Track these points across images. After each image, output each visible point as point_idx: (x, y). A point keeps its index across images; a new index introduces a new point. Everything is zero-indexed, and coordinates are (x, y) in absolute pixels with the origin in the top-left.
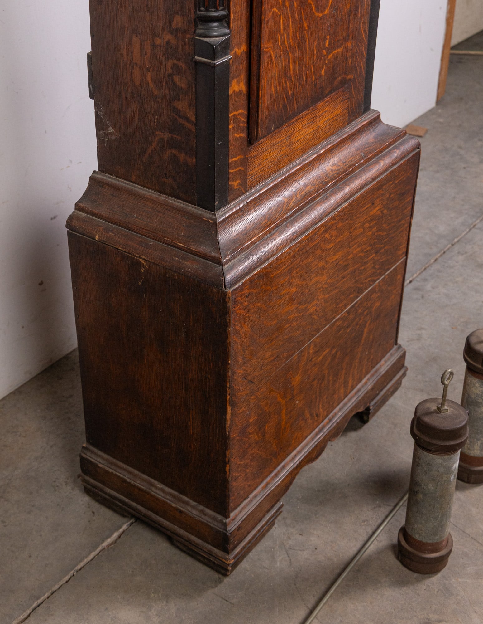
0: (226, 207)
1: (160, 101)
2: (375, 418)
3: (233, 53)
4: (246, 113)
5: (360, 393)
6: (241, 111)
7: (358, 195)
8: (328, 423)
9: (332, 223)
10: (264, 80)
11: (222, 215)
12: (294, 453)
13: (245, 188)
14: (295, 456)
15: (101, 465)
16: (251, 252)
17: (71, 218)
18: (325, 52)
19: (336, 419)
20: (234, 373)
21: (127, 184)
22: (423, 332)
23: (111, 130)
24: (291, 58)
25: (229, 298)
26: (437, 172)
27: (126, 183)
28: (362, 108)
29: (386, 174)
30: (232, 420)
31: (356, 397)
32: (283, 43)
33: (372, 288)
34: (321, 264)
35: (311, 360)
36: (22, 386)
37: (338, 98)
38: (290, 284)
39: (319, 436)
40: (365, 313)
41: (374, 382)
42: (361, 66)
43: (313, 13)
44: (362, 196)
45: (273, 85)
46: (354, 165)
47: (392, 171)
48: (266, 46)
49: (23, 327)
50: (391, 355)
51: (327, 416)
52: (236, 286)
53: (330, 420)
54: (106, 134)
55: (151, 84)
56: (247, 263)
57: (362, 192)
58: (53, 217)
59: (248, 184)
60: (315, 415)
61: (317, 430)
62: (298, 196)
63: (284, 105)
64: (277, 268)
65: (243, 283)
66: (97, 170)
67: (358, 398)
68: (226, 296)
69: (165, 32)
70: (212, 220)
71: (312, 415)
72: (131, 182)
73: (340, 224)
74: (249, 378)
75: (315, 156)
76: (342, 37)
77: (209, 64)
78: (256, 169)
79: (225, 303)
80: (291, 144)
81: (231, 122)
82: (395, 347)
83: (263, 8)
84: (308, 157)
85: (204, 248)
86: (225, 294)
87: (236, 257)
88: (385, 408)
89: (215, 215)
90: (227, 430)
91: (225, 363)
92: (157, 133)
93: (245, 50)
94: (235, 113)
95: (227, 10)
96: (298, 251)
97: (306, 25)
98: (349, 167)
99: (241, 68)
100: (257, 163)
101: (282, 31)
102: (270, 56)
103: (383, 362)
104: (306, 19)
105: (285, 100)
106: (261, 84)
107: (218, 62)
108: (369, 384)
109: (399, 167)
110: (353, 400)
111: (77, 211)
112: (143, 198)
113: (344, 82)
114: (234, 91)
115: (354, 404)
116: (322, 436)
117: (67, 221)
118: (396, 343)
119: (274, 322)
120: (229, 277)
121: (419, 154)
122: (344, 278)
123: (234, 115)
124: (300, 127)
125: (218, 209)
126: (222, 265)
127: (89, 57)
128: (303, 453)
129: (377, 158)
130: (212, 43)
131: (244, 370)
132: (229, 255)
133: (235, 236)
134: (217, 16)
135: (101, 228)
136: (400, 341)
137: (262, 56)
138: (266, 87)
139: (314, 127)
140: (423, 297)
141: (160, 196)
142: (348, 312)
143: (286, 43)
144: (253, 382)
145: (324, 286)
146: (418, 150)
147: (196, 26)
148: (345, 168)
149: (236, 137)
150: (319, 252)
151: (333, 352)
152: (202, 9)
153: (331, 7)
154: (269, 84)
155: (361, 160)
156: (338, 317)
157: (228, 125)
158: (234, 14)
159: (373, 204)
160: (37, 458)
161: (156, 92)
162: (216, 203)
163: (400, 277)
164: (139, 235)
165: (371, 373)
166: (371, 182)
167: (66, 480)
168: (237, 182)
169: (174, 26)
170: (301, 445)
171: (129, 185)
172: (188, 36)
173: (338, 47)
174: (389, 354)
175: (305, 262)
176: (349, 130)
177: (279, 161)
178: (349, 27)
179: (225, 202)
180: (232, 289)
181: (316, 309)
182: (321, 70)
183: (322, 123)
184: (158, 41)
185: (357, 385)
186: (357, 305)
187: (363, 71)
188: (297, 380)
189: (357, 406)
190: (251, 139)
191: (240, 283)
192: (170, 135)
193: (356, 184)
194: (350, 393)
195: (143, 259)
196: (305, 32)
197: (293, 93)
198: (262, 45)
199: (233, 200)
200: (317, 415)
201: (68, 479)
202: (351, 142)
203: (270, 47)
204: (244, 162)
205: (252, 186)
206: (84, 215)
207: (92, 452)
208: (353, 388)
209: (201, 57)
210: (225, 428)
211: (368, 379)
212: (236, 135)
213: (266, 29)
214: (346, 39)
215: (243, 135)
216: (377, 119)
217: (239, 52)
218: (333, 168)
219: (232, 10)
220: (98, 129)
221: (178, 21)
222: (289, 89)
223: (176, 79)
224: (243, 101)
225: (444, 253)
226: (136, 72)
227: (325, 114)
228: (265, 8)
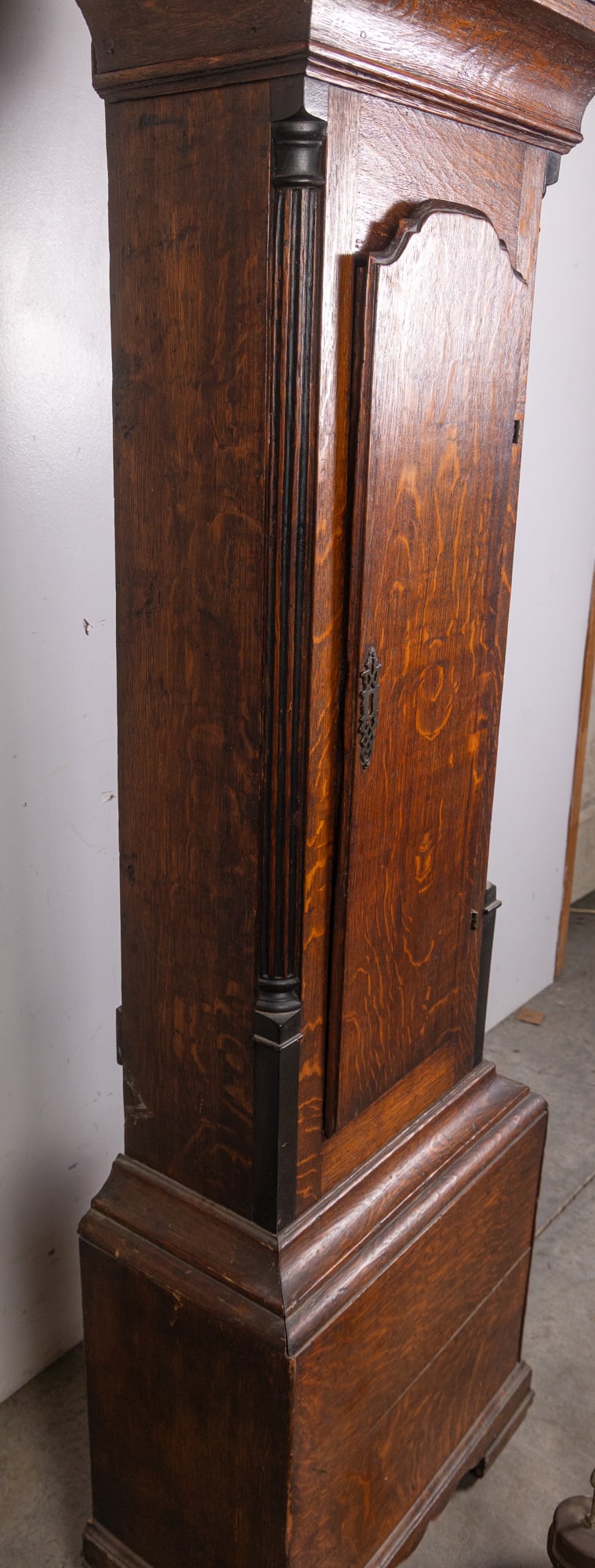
0: (292, 1226)
1: (208, 1082)
2: (492, 1468)
3: (304, 1030)
4: (321, 1099)
5: (472, 1442)
6: (314, 1099)
7: (468, 1187)
8: (428, 1496)
9: (434, 1233)
10: (346, 1057)
11: (286, 1238)
12: (382, 1549)
13: (318, 1195)
14: (383, 1555)
15: (110, 1557)
16: (324, 1292)
17: (85, 1220)
18: (424, 1007)
19: (439, 1487)
20: (297, 1467)
21: (162, 1178)
22: (553, 1323)
23: (143, 1106)
24: (381, 1023)
25: (293, 1369)
26: (559, 1076)
27: (159, 1177)
28: (473, 1061)
29: (504, 1152)
30: (293, 1532)
31: (467, 1448)
32: (370, 1008)
33: (487, 1300)
34: (419, 1288)
35: (406, 1417)
36: (18, 1392)
37: (441, 1056)
38: (377, 1325)
39: (416, 1518)
40: (479, 1333)
41: (491, 1423)
42: (470, 1012)
43: (410, 964)
44: (474, 1188)
45: (357, 1061)
46: (462, 1144)
47: (512, 1147)
48: (349, 1016)
49: (24, 1312)
50: (513, 1378)
51: (427, 1484)
52: (303, 1349)
53: (431, 1490)
54: (136, 1111)
55: (196, 1059)
56: (320, 1308)
57: (474, 1182)
58: (72, 1164)
59: (323, 1188)
60: (410, 1487)
61: (413, 1508)
62: (389, 1197)
63: (372, 1083)
64: (360, 1309)
65: (312, 1343)
66: (123, 1153)
67: (469, 1450)
68: (288, 1366)
69: (217, 999)
70: (272, 1246)
71: (406, 1490)
72: (167, 1175)
73: (446, 1230)
74: (319, 1467)
75: (412, 1135)
76: (447, 985)
77: (272, 1047)
78: (334, 1167)
79: (287, 1375)
80: (380, 1125)
81: (301, 1115)
82: (518, 1365)
83: (346, 971)
84: (403, 1138)
85: (260, 1288)
86: (287, 1363)
87: (304, 1302)
88: (506, 1451)
89: (276, 1239)
90: (287, 1547)
91: (286, 1457)
92: (202, 1120)
93: (321, 1023)
94: (307, 1103)
95: (297, 978)
96: (390, 1279)
97: (400, 979)
98: (457, 1147)
99: (316, 1045)
100: (334, 1159)
101: (369, 994)
102: (353, 1026)
103: (501, 1390)
104: (400, 973)
105: (373, 1075)
106: (341, 1064)
107: (285, 1045)
108: (483, 1426)
109: (521, 1139)
110: (462, 1455)
111: (93, 1210)
112: (181, 1201)
113: (449, 1036)
114: (306, 1076)
115: (464, 1461)
116: (420, 1517)
117: (80, 1225)
118: (519, 1359)
119: (354, 1383)
120: (293, 1334)
121: (546, 1117)
122: (449, 1296)
123: (305, 1106)
124: (392, 1102)
125: (282, 1228)
126: (284, 1318)
127: (120, 1014)
128: (393, 1548)
129: (493, 1130)
130: (278, 1021)
131: (311, 1459)
132: (294, 1300)
133: (303, 1267)
134: (285, 986)
135: (123, 1241)
136: (523, 1357)
137: (343, 1030)
138: (347, 1065)
139: (411, 1098)
140: (549, 1267)
141: (204, 1201)
142: (456, 1339)
143: (375, 1006)
144: (324, 1472)
145: (423, 1315)
146: (545, 1112)
147: (257, 997)
148: (452, 1148)
149: (309, 1133)
150: (417, 1273)
151: (436, 1397)
152: (265, 976)
153: (433, 952)
154: (352, 1061)
155: (471, 1136)
156: (443, 1349)
157: (297, 1119)
158: (307, 982)
159: (488, 1193)
160: (27, 1518)
161: (202, 1069)
162: (279, 1222)
163: (523, 1275)
164: (173, 1257)
165: (487, 1409)
166: (485, 1167)
167: (64, 1559)
168: (308, 1189)
169: (228, 993)
170: (391, 1535)
171: (164, 1180)
172: (246, 1008)
173: (442, 997)
174: (509, 1378)
175: (397, 1292)
176: (456, 1094)
177: (364, 1150)
178: (455, 971)
179: (290, 1218)
180: (296, 1355)
181: (413, 1348)
182: (420, 1029)
183: (420, 1091)
184: (207, 1008)
185: (467, 1430)
186: (467, 1328)
187: (474, 1017)
188: (385, 1450)
189: (467, 1463)
190: (328, 1129)
191: (308, 1343)
192: (219, 1126)
193: (464, 1170)
194: (458, 1443)
195: (177, 1294)
196: (400, 988)
197: (384, 1066)
198: (344, 1016)
199: (302, 1213)
200: (413, 1488)
201: (67, 1558)
202: (459, 1109)
203: (354, 1016)
204: (318, 1162)
205: (327, 1190)
206: (102, 1217)
207: (100, 1533)
208: (462, 1435)
209: (262, 1036)
210: (284, 1545)
211: (483, 1420)
212: (307, 1130)
213: (348, 996)
214: (453, 985)
215: (317, 1128)
216: (492, 1075)
217: (312, 1026)
218: (435, 1150)
219: (304, 978)
220: (126, 1103)
221: (233, 987)
222: (378, 1062)
223: (229, 1057)
224: (318, 1086)
225: (574, 1197)
226: (178, 1040)
227: (425, 1079)
228: (348, 971)
